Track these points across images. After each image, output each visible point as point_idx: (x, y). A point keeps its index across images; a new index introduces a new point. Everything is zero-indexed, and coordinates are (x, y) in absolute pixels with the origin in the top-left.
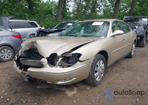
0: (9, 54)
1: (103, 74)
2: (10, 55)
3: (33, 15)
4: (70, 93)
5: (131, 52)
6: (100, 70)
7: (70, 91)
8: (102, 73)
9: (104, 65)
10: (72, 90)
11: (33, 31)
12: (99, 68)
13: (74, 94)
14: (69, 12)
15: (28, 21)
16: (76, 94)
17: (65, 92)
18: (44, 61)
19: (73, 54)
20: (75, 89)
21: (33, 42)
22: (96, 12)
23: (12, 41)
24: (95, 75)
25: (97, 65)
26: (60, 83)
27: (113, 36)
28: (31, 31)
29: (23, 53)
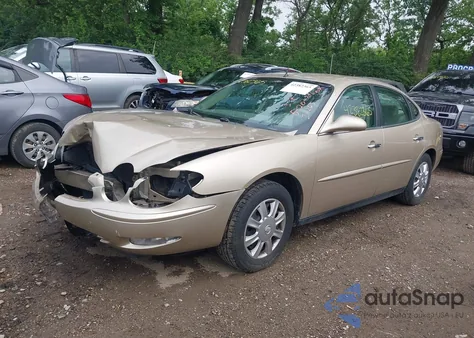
0: (49, 147)
1: (278, 241)
2: (51, 150)
3: (158, 31)
4: (165, 281)
5: (409, 188)
6: (267, 228)
7: (169, 275)
8: (274, 239)
9: (287, 214)
10: (177, 273)
11: (138, 84)
12: (261, 221)
13: (178, 285)
14: (273, 31)
15: (131, 52)
16: (184, 285)
17: (155, 273)
18: (98, 180)
19: (181, 172)
20: (188, 271)
21: (85, 125)
22: (362, 40)
23: (61, 109)
24: (247, 239)
25: (258, 213)
26: (130, 246)
27: (331, 132)
28: (133, 84)
29: (62, 151)
